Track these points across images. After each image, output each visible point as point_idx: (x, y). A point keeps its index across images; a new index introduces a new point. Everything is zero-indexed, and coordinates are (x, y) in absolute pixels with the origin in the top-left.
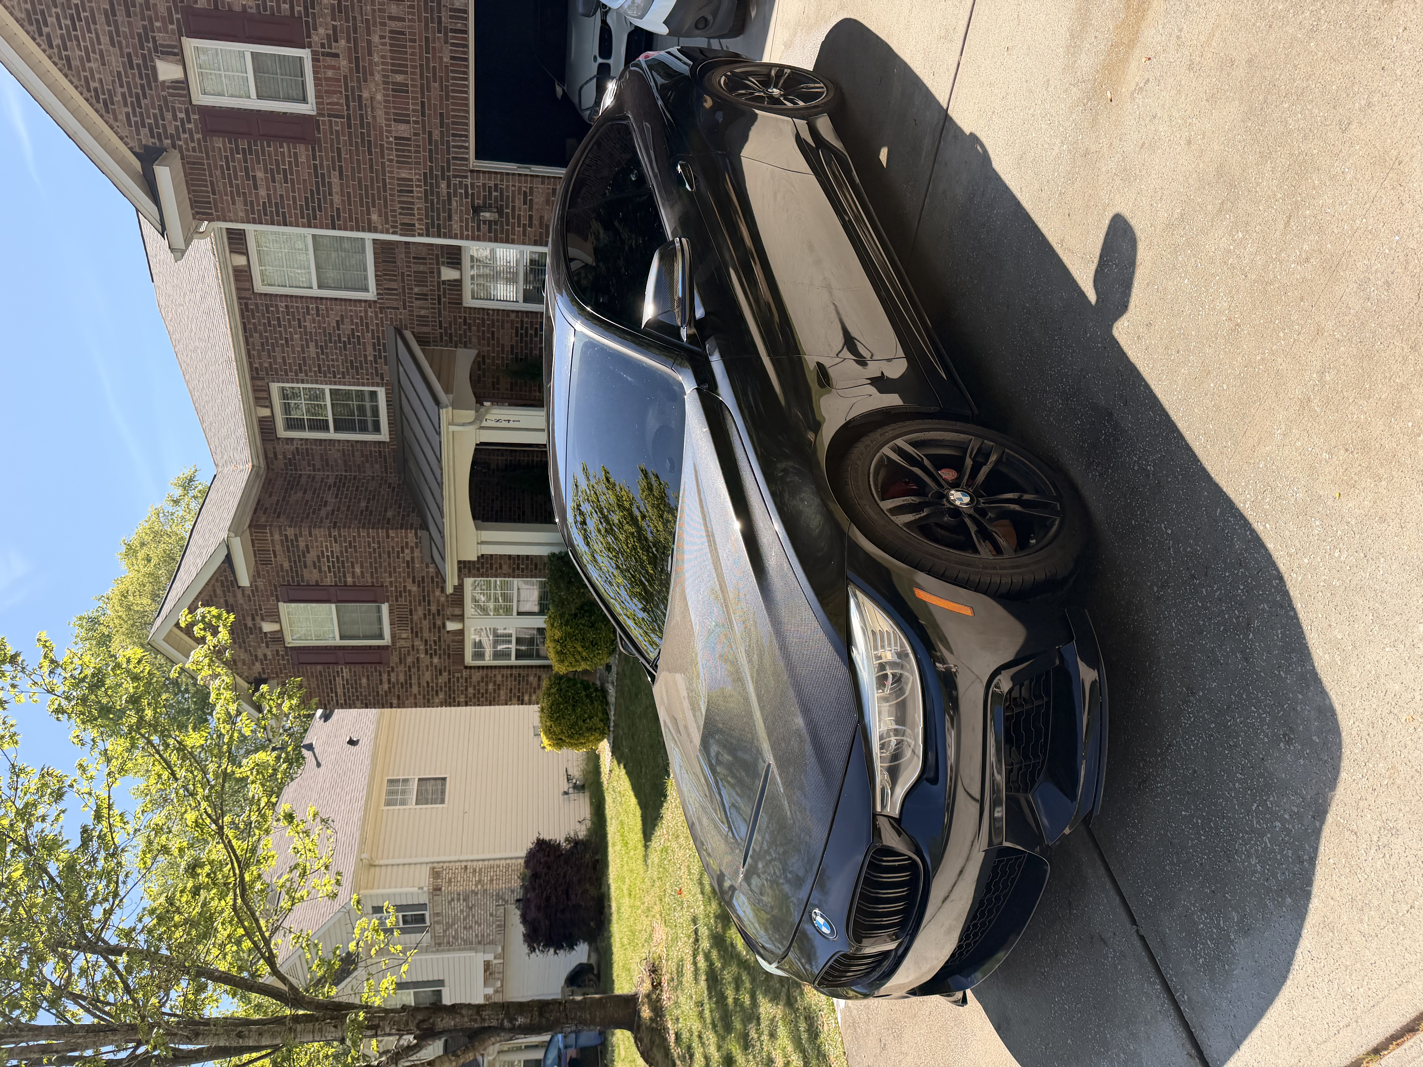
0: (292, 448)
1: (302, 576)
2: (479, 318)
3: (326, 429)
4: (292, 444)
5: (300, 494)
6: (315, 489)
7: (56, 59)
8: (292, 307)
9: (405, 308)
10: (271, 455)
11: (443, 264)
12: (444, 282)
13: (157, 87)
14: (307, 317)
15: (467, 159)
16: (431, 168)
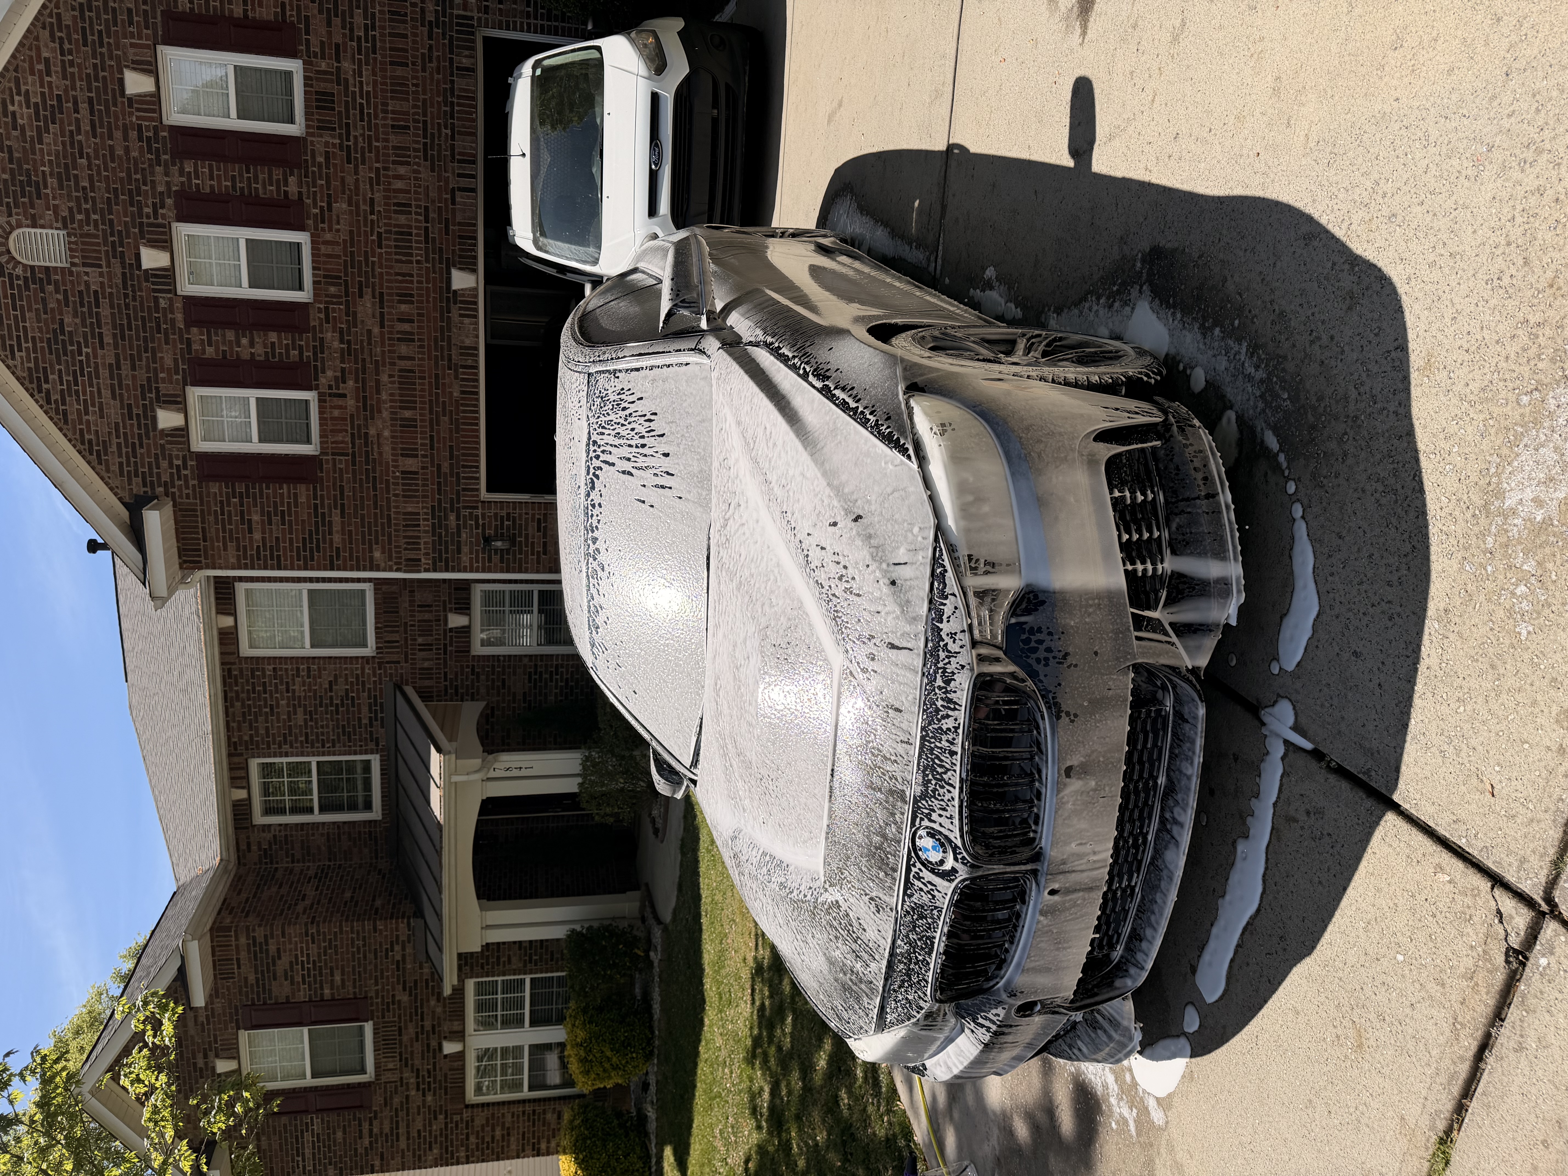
0: (268, 836)
1: (270, 990)
2: (488, 666)
3: (310, 811)
4: (269, 831)
5: (274, 889)
6: (292, 883)
7: (53, 415)
8: (281, 669)
9: (406, 662)
10: (244, 847)
11: (451, 610)
12: (451, 630)
13: (155, 436)
14: (297, 679)
15: (478, 490)
16: (440, 500)
